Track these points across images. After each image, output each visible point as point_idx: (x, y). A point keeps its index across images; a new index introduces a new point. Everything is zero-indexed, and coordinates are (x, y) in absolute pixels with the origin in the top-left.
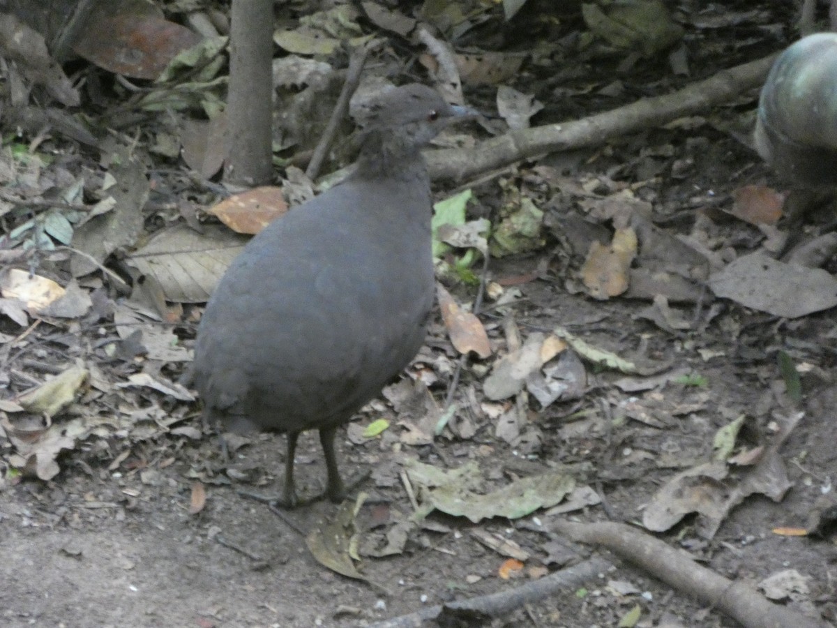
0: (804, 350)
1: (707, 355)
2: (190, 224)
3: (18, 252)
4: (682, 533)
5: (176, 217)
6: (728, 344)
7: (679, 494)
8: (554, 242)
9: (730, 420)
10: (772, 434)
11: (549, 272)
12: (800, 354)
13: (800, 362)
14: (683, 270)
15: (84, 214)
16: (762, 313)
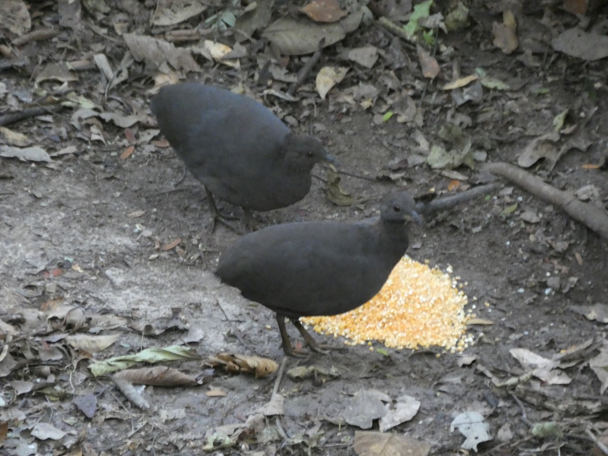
0: (599, 76)
1: (550, 79)
2: (293, 16)
3: (209, 31)
4: (537, 168)
5: (287, 13)
6: (560, 74)
7: (536, 148)
8: (474, 24)
9: (561, 112)
10: (582, 118)
11: (472, 39)
12: (596, 79)
13: (596, 82)
14: (539, 36)
15: (241, 11)
16: (577, 59)
